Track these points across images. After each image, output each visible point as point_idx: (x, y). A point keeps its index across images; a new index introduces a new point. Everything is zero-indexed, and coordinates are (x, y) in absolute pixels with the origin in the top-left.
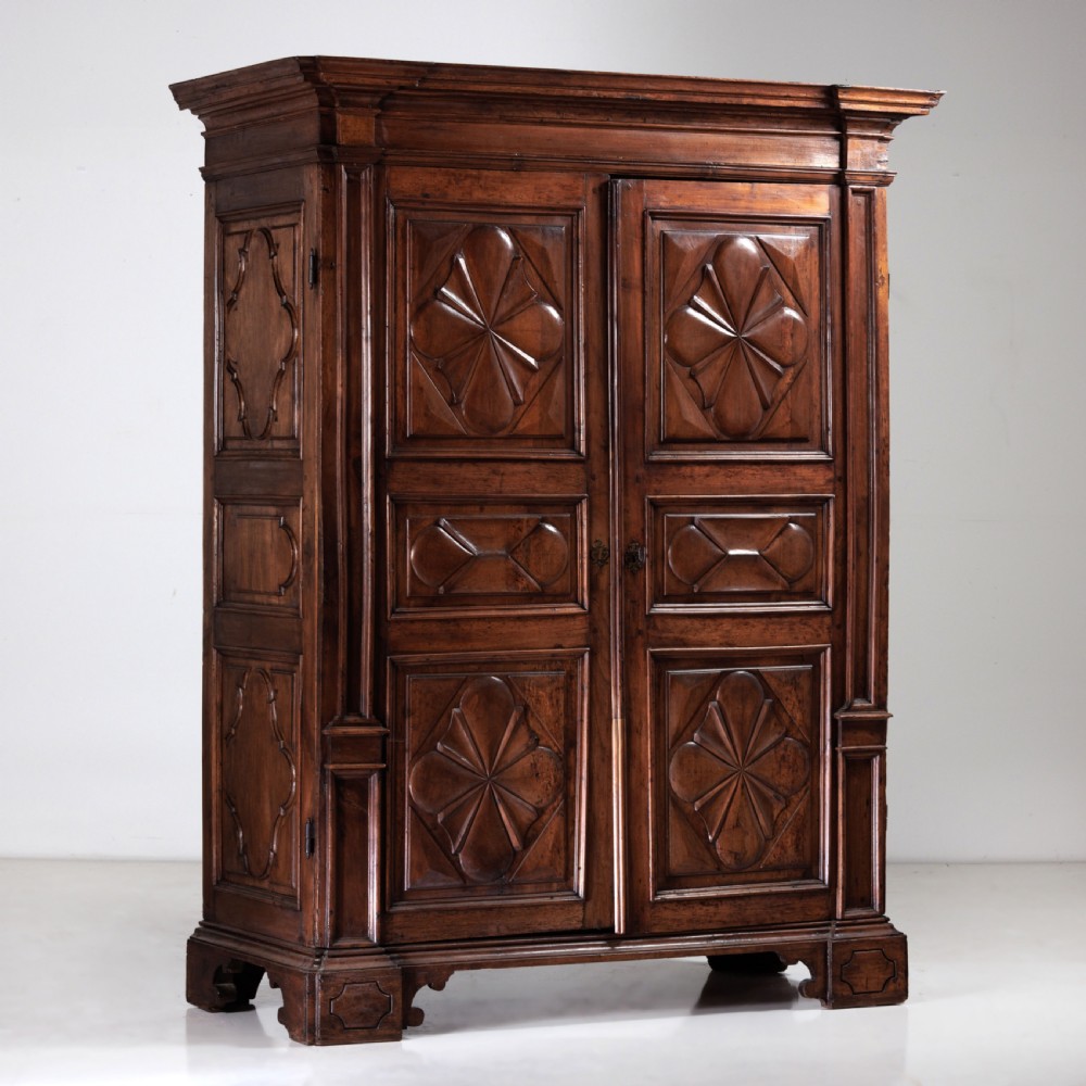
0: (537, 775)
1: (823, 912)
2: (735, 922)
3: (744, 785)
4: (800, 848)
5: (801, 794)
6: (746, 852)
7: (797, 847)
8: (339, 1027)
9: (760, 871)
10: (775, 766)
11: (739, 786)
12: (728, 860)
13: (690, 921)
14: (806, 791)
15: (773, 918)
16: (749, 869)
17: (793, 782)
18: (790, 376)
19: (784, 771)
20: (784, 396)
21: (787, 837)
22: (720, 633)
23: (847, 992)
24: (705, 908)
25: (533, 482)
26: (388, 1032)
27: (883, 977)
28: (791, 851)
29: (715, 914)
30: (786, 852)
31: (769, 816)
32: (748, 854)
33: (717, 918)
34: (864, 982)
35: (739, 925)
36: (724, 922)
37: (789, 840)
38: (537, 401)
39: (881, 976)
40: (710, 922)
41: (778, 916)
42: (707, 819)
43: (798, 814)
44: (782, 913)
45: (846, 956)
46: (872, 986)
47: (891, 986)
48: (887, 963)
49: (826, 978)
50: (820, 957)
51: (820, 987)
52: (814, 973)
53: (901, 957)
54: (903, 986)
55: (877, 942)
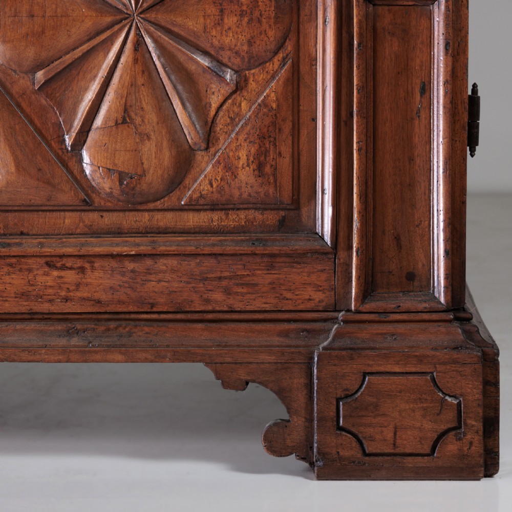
1: (318, 296)
2: (120, 302)
3: (139, 44)
4: (268, 169)
5: (270, 67)
6: (143, 174)
7: (260, 167)
9: (182, 209)
10: (212, 10)
11: (129, 45)
12: (105, 184)
13: (24, 295)
14: (284, 61)
15: (208, 301)
16: (158, 204)
17: (250, 43)
19: (230, 21)
21: (238, 148)
23: (350, 450)
24: (55, 273)
27: (431, 428)
28: (246, 175)
29: (78, 285)
30: (235, 176)
31: (198, 103)
32: (149, 178)
33: (83, 293)
34: (389, 435)
35: (131, 308)
36: (99, 302)
37: (243, 154)
39: (428, 425)
40: (66, 299)
41: (218, 296)
42: (60, 105)
43: (264, 104)
44: (228, 292)
45: (351, 383)
46: (409, 442)
47: (451, 447)
48: (443, 401)
49: (310, 420)
50: (298, 381)
51: (296, 436)
52: (289, 410)
53: (473, 390)
54: (477, 448)
55: (420, 359)
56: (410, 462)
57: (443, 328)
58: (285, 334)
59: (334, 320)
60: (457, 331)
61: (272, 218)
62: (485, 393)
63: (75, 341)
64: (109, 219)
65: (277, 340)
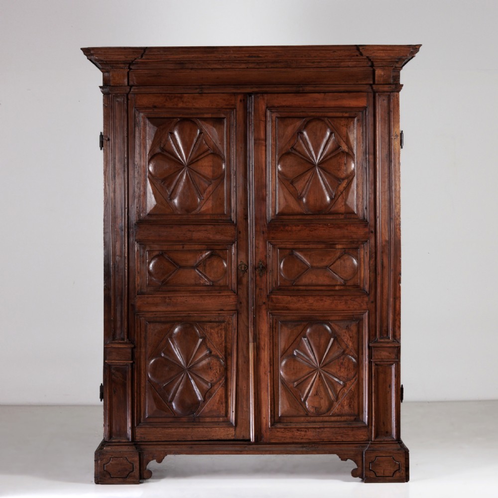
0: (210, 368)
1: (364, 437)
2: (315, 439)
3: (320, 376)
4: (352, 406)
5: (352, 381)
6: (321, 407)
7: (350, 405)
8: (108, 476)
9: (330, 416)
10: (338, 367)
11: (318, 376)
12: (312, 410)
13: (292, 438)
14: (356, 379)
15: (337, 439)
16: (325, 415)
17: (347, 375)
18: (345, 183)
19: (342, 370)
20: (342, 193)
21: (345, 401)
22: (307, 304)
23: (373, 476)
24: (299, 432)
25: (209, 235)
26: (132, 480)
27: (393, 470)
28: (346, 408)
29: (305, 435)
30: (344, 408)
31: (334, 390)
32: (322, 408)
33: (306, 437)
34: (382, 472)
35: (318, 441)
36: (310, 439)
37: (345, 402)
38: (211, 198)
40: (302, 439)
41: (339, 438)
42: (301, 391)
43: (351, 390)
44: (342, 437)
45: (373, 459)
46: (387, 473)
47: (397, 474)
48: (395, 463)
49: (363, 468)
50: (360, 458)
51: (359, 472)
52: (357, 465)
53: (403, 460)
54: (404, 475)
55: (390, 453)
56: (387, 478)
57: (395, 445)
58: (356, 447)
59: (368, 443)
60: (399, 446)
61: (353, 418)
62: (406, 461)
63: (304, 449)
64: (312, 419)
65: (354, 448)
